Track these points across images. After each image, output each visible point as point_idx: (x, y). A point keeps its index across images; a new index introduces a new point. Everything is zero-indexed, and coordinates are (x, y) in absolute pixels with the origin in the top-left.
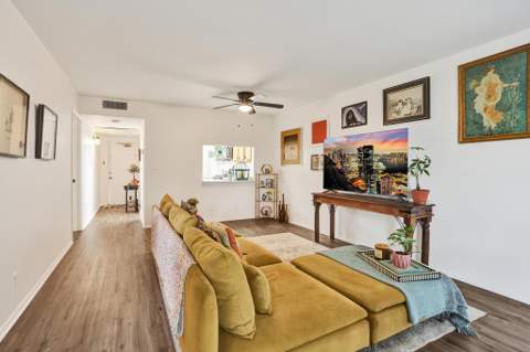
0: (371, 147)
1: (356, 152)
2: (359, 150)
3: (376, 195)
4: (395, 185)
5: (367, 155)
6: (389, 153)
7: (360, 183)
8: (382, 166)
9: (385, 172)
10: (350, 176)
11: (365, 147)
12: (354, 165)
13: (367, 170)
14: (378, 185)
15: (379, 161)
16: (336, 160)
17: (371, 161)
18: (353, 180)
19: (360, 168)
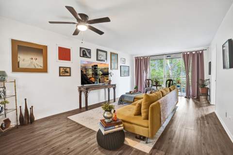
0: (97, 66)
1: (91, 67)
2: (92, 66)
3: (99, 84)
4: (106, 80)
5: (95, 69)
6: (103, 68)
7: (93, 79)
8: (101, 73)
9: (102, 75)
10: (89, 77)
11: (94, 66)
12: (90, 72)
13: (95, 74)
14: (100, 80)
15: (100, 71)
16: (84, 71)
17: (97, 71)
18: (90, 78)
19: (93, 74)
